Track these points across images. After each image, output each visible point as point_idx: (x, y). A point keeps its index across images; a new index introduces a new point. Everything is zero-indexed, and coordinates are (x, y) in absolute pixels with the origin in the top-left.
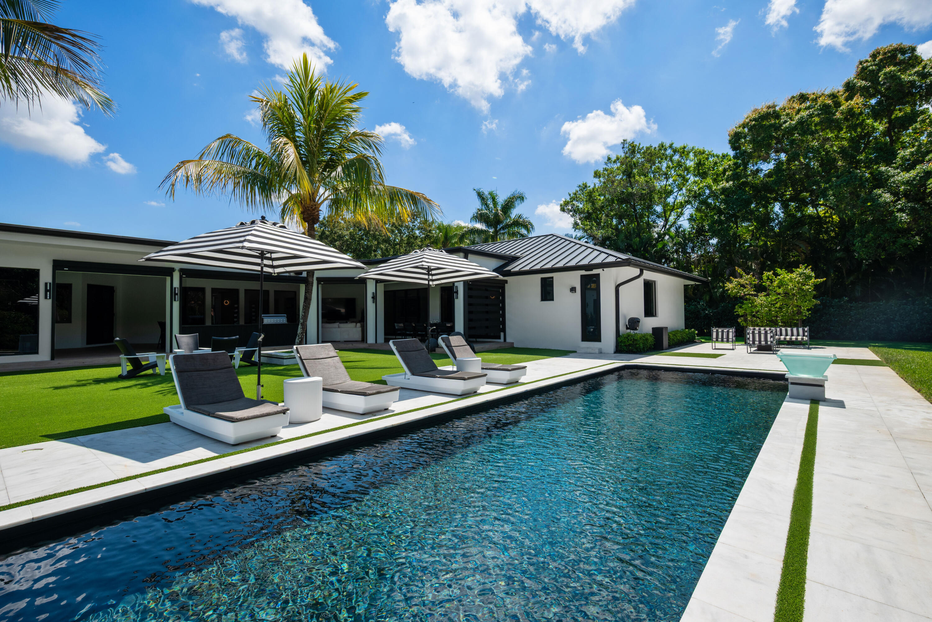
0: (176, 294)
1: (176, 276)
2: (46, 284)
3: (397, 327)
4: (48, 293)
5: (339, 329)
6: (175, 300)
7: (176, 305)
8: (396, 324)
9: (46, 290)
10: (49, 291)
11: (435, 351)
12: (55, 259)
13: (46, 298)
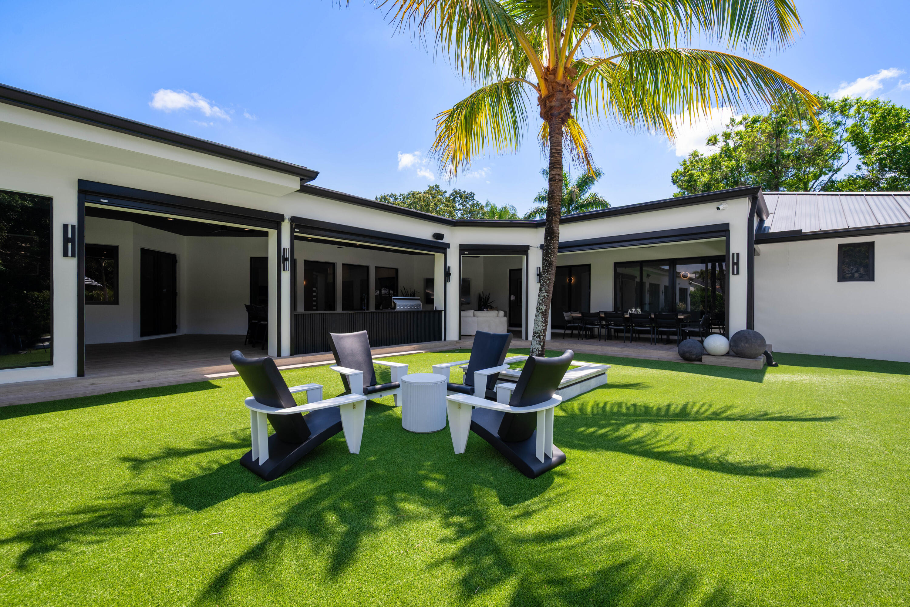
0: (286, 259)
1: (286, 227)
2: (65, 227)
3: (566, 318)
4: (70, 245)
5: (476, 319)
6: (284, 270)
7: (286, 276)
8: (565, 314)
9: (66, 240)
10: (72, 240)
11: (700, 360)
12: (82, 178)
13: (65, 254)
